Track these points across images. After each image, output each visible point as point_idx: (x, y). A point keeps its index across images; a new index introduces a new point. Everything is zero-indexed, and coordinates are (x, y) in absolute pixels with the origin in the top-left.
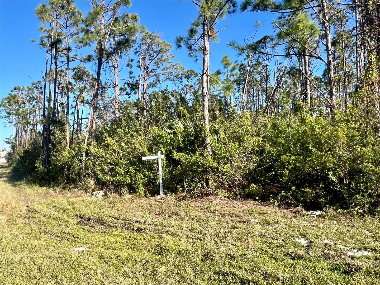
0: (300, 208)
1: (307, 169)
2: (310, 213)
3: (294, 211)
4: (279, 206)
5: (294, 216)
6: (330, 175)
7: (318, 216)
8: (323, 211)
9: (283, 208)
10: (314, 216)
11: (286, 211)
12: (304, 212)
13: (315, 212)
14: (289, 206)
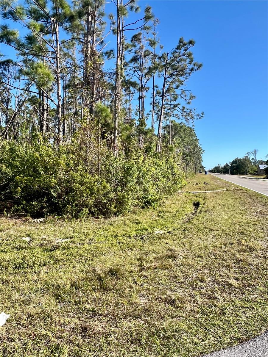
0: (28, 218)
1: (36, 187)
2: (35, 220)
3: (24, 220)
4: (11, 217)
5: (23, 224)
6: (52, 192)
7: (41, 222)
8: (44, 218)
9: (15, 218)
10: (38, 222)
11: (17, 220)
12: (31, 220)
13: (39, 219)
14: (19, 216)
